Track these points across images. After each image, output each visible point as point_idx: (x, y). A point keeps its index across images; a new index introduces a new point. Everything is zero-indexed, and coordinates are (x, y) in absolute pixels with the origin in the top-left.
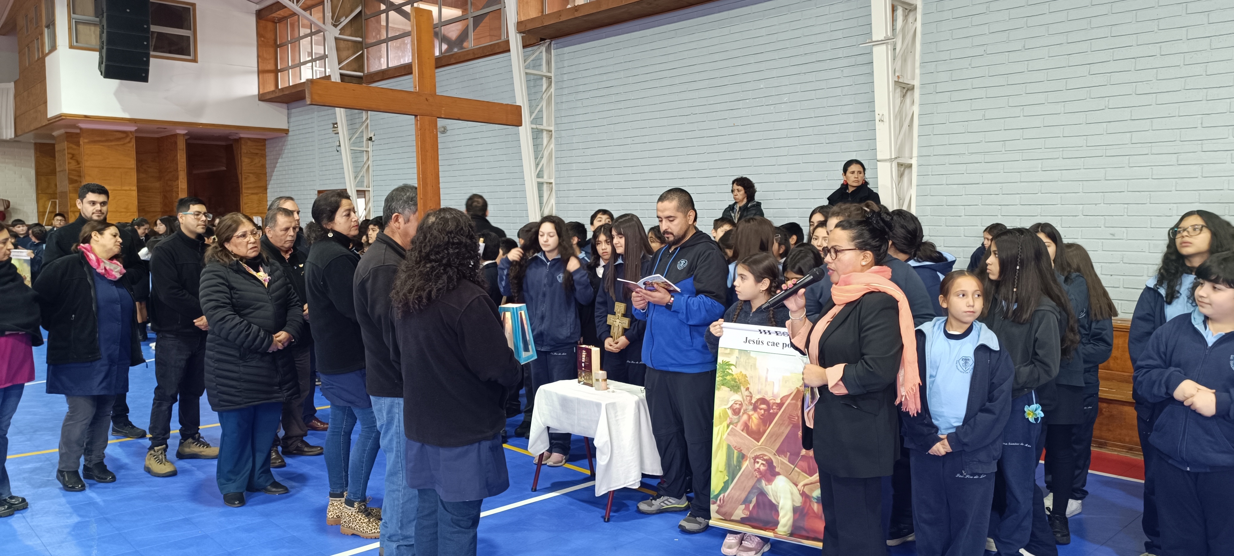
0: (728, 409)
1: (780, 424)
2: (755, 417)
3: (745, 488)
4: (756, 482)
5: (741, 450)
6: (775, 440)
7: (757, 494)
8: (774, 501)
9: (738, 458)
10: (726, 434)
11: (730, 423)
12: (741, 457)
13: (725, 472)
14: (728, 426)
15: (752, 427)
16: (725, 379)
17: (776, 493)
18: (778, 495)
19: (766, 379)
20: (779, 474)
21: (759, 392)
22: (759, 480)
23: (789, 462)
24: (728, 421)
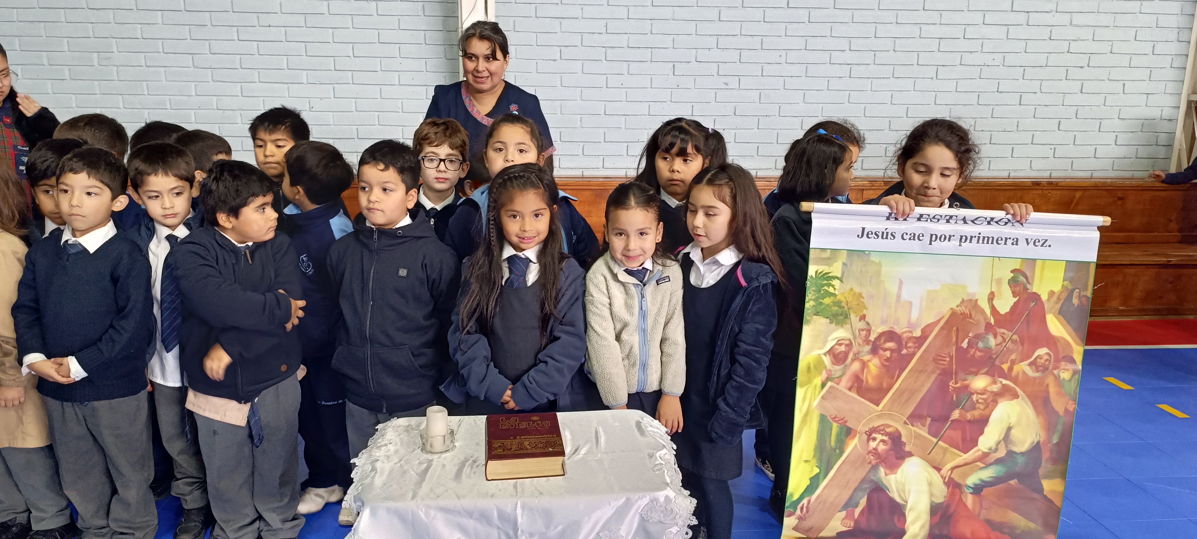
0: (825, 354)
1: (917, 371)
2: (874, 365)
3: (848, 483)
4: (869, 471)
5: (846, 422)
6: (909, 399)
7: (868, 490)
8: (898, 499)
9: (838, 435)
10: (819, 398)
11: (828, 379)
12: (844, 433)
13: (814, 462)
14: (823, 385)
15: (867, 381)
16: (822, 304)
17: (904, 485)
18: (906, 488)
19: (899, 296)
20: (910, 454)
21: (883, 322)
22: (874, 468)
23: (929, 433)
24: (824, 375)
